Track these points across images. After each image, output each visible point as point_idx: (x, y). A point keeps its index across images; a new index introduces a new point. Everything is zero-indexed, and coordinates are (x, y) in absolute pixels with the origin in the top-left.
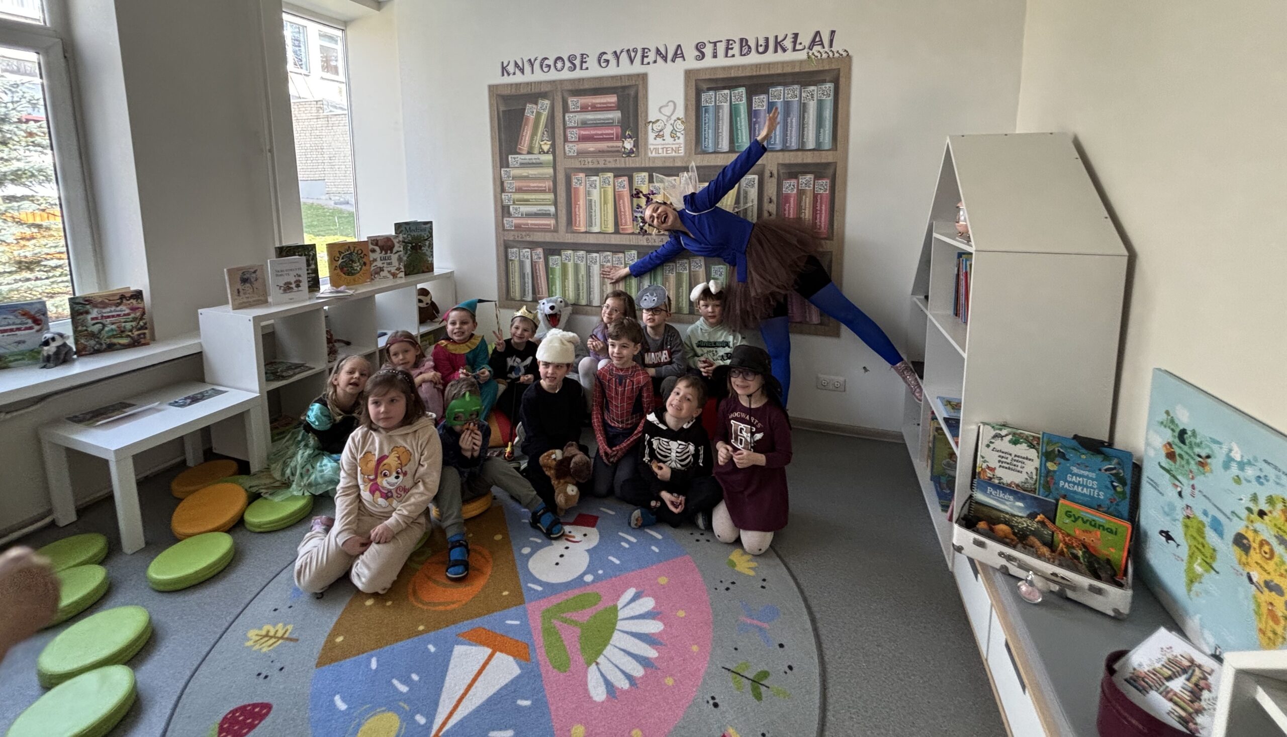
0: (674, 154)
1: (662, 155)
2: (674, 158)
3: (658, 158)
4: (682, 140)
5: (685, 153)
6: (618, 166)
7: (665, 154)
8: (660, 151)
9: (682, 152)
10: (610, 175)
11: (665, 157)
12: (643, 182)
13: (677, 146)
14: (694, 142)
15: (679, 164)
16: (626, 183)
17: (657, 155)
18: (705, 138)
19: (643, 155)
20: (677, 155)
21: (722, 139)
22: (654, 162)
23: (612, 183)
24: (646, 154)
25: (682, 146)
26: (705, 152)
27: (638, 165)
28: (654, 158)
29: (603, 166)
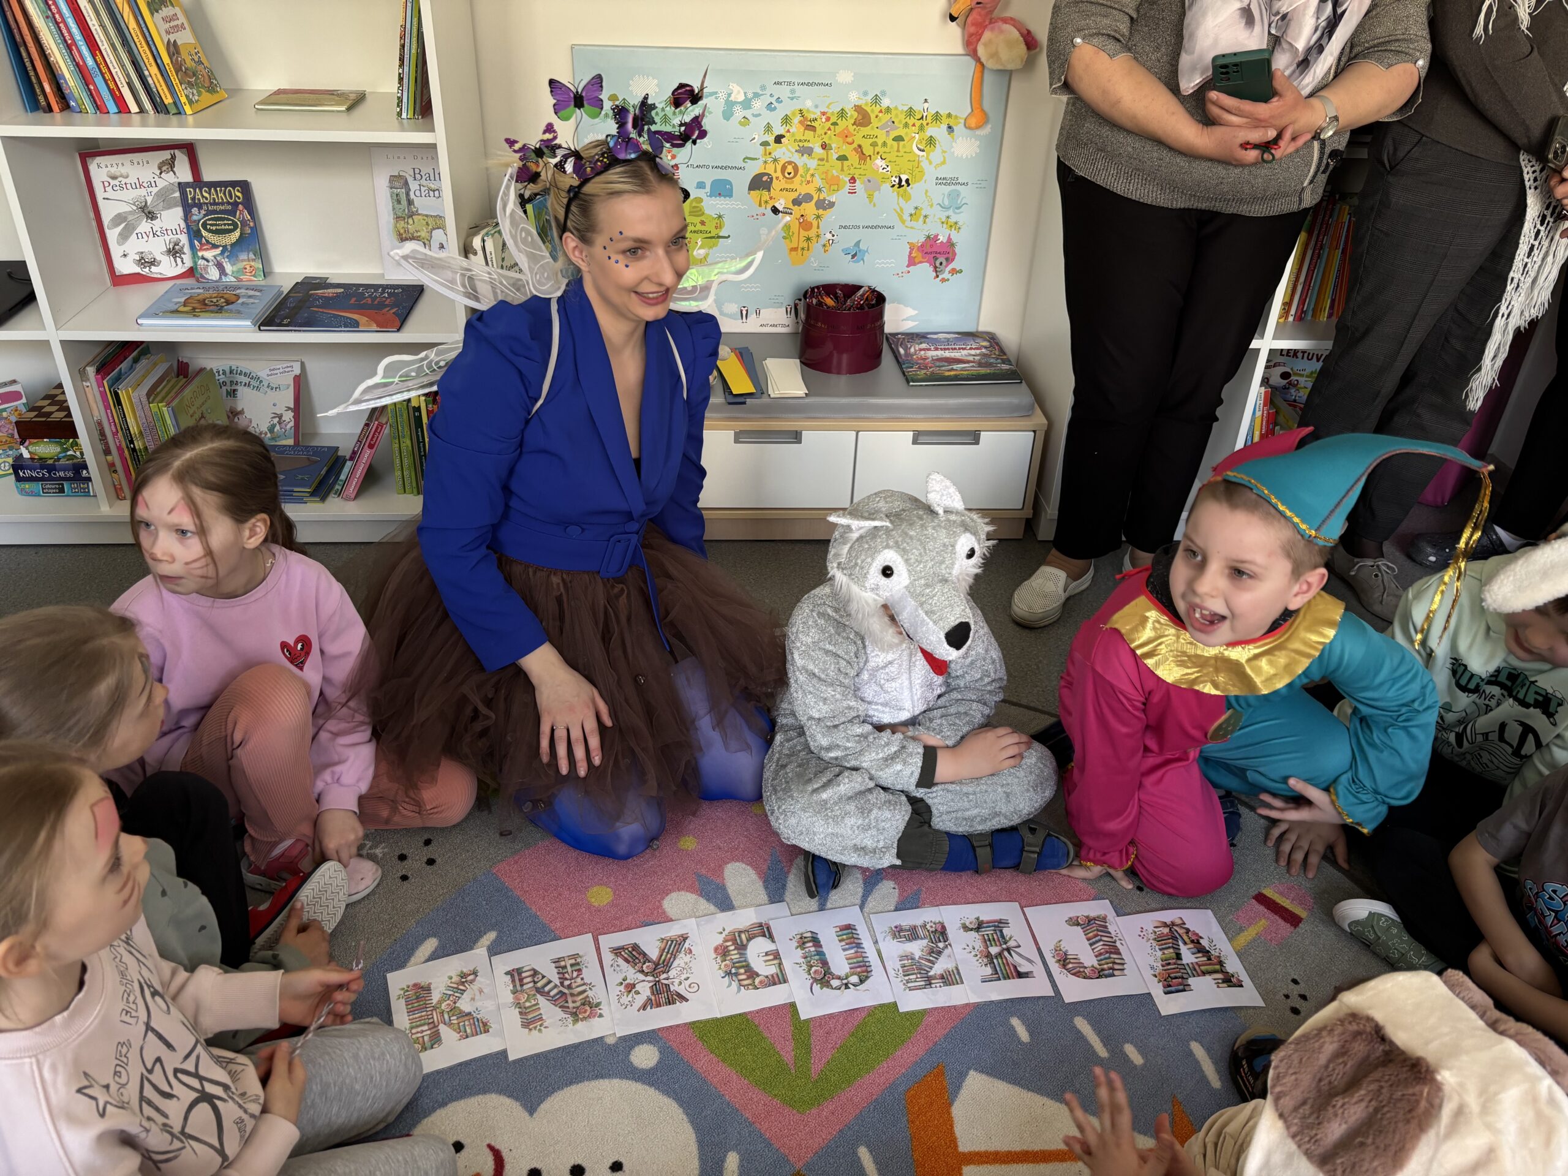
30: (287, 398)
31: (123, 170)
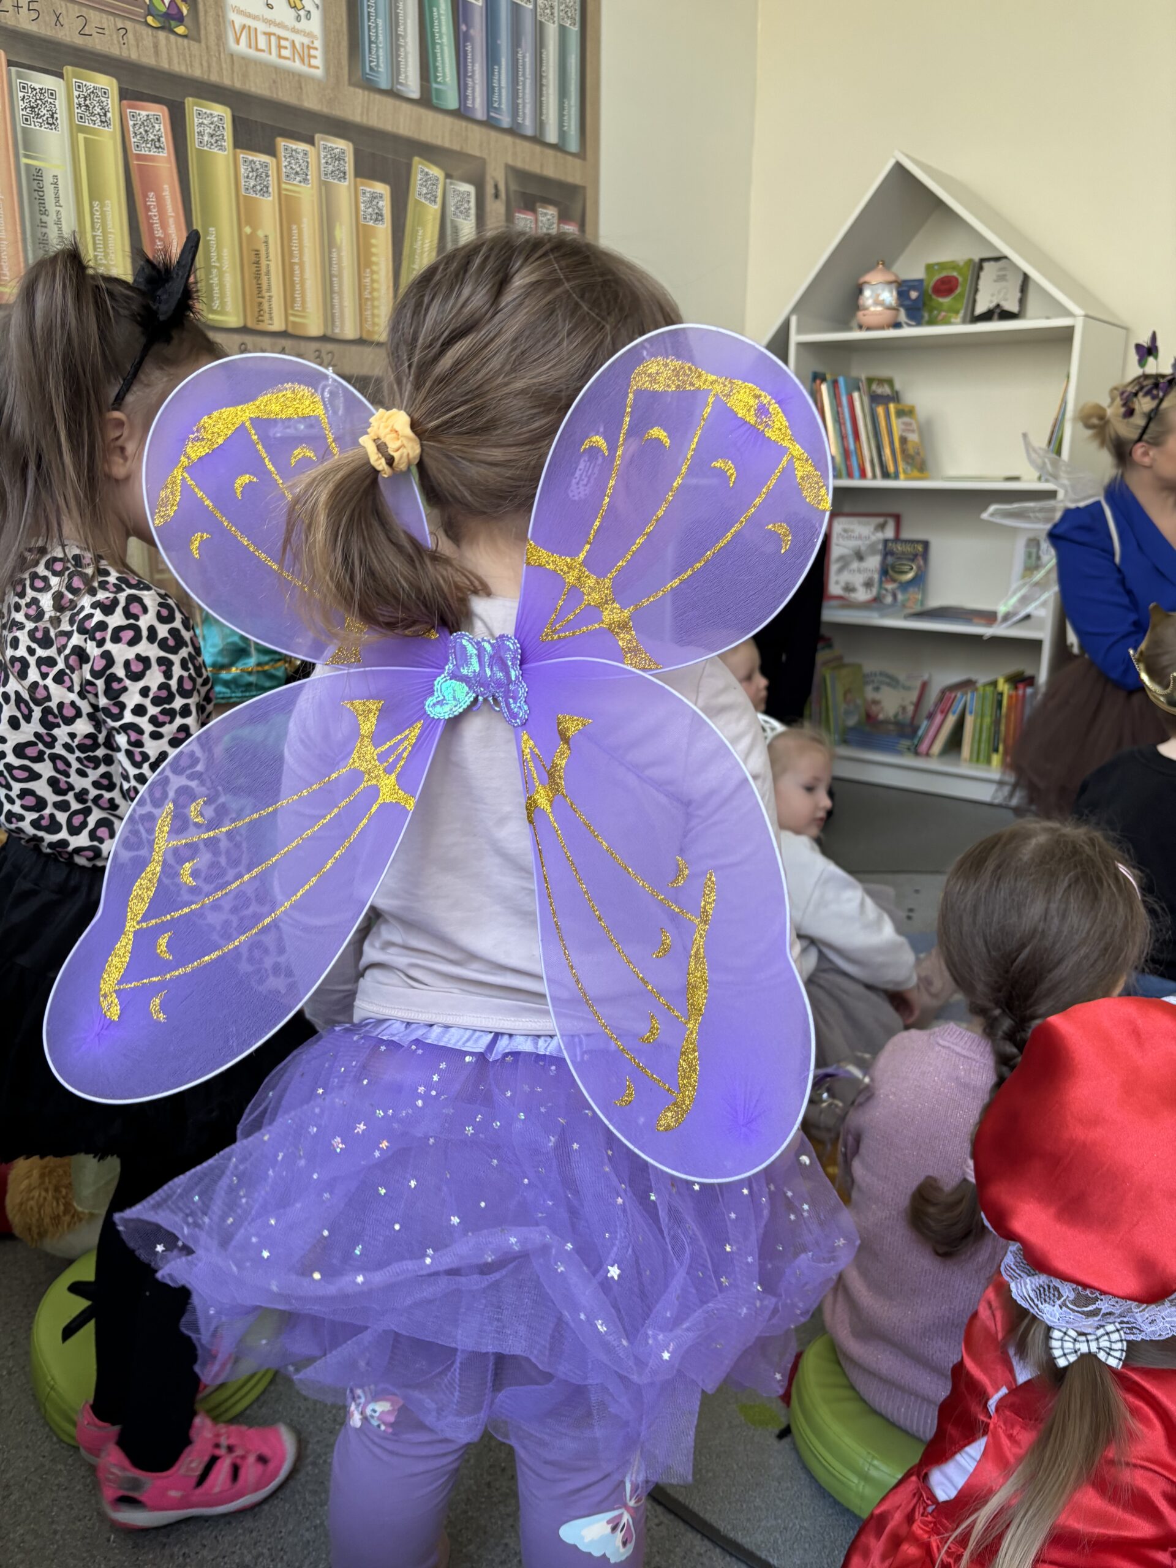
0: (297, 65)
1: (264, 56)
2: (299, 80)
3: (257, 63)
4: (314, 25)
5: (327, 69)
6: (133, 54)
7: (273, 58)
8: (262, 43)
9: (316, 67)
10: (106, 83)
11: (276, 69)
12: (216, 137)
13: (306, 41)
14: (345, 44)
15: (311, 103)
16: (163, 129)
17: (252, 52)
18: (370, 42)
19: (212, 39)
20: (304, 69)
21: (406, 57)
22: (245, 76)
23: (113, 115)
24: (221, 38)
25: (318, 44)
26: (370, 86)
27: (197, 73)
28: (246, 60)
29: (79, 41)
30: (914, 696)
31: (852, 527)
